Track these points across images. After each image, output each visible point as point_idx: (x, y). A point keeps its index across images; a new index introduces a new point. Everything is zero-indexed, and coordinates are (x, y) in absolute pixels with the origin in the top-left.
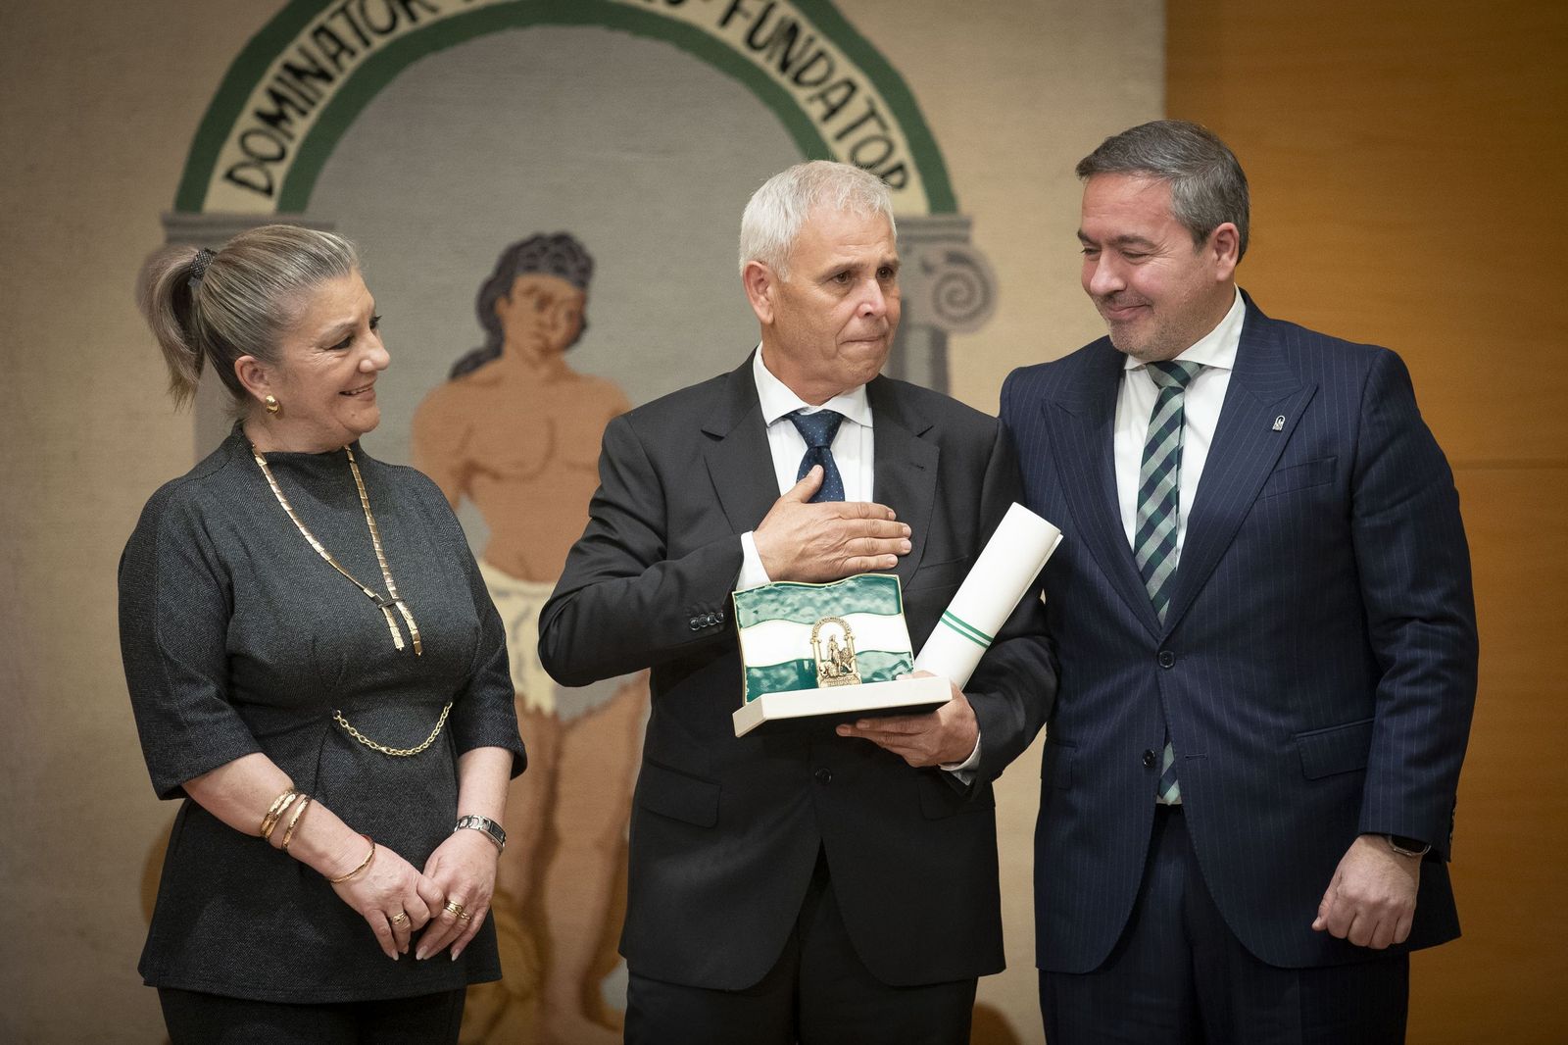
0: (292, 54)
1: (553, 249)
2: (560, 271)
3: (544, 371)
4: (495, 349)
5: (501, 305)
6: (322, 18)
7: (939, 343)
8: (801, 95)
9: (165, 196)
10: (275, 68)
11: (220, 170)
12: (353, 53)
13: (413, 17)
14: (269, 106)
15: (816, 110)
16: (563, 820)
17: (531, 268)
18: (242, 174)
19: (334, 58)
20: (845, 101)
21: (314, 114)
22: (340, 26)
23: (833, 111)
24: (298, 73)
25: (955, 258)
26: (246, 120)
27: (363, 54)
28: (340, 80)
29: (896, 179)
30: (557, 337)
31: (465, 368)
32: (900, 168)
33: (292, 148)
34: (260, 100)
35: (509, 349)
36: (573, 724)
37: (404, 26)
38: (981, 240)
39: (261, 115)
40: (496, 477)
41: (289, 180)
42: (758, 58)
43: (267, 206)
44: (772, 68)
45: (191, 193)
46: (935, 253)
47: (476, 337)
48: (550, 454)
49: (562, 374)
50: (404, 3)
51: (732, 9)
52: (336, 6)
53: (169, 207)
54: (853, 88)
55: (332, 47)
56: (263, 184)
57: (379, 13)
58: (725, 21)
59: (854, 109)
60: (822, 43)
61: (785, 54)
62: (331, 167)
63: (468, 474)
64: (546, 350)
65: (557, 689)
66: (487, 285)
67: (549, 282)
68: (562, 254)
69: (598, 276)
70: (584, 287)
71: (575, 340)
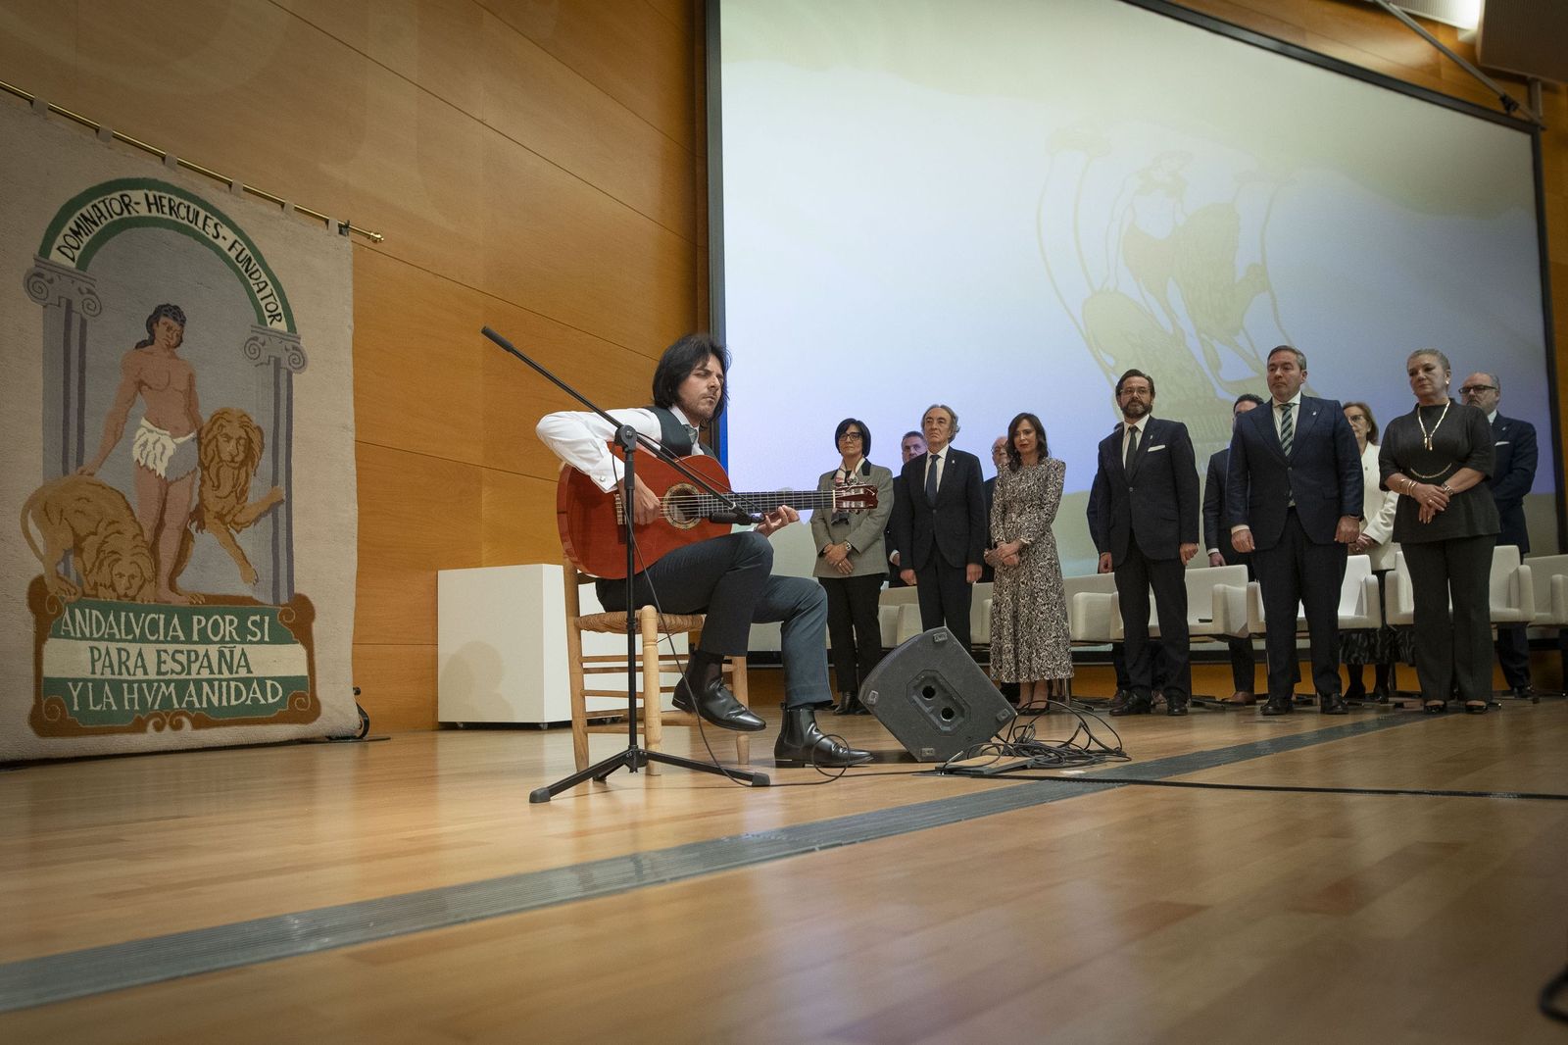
0: (83, 211)
1: (174, 311)
2: (175, 319)
3: (168, 353)
4: (151, 342)
5: (154, 326)
6: (95, 202)
7: (290, 374)
8: (251, 282)
9: (36, 248)
10: (78, 214)
11: (55, 246)
12: (106, 219)
13: (129, 212)
14: (74, 227)
15: (256, 288)
16: (166, 517)
17: (167, 316)
18: (62, 249)
19: (99, 218)
20: (264, 288)
21: (91, 236)
22: (101, 206)
23: (260, 291)
24: (86, 219)
25: (294, 348)
26: (66, 230)
27: (110, 220)
28: (101, 226)
29: (278, 318)
30: (173, 343)
31: (141, 345)
32: (280, 314)
33: (82, 246)
34: (71, 224)
35: (156, 343)
36: (171, 483)
37: (126, 214)
38: (303, 344)
39: (71, 229)
40: (150, 388)
41: (81, 256)
42: (240, 265)
43: (73, 265)
44: (243, 270)
45: (45, 250)
46: (289, 345)
47: (146, 336)
48: (168, 384)
49: (174, 356)
50: (127, 206)
51: (233, 246)
52: (101, 199)
53: (37, 253)
54: (267, 285)
55: (99, 214)
56: (71, 256)
57: (117, 207)
58: (230, 250)
59: (267, 291)
60: (257, 266)
61: (247, 267)
62: (96, 258)
63: (140, 384)
64: (169, 346)
65: (167, 470)
66: (150, 317)
67: (171, 322)
68: (175, 313)
69: (188, 324)
70: (182, 326)
71: (179, 345)
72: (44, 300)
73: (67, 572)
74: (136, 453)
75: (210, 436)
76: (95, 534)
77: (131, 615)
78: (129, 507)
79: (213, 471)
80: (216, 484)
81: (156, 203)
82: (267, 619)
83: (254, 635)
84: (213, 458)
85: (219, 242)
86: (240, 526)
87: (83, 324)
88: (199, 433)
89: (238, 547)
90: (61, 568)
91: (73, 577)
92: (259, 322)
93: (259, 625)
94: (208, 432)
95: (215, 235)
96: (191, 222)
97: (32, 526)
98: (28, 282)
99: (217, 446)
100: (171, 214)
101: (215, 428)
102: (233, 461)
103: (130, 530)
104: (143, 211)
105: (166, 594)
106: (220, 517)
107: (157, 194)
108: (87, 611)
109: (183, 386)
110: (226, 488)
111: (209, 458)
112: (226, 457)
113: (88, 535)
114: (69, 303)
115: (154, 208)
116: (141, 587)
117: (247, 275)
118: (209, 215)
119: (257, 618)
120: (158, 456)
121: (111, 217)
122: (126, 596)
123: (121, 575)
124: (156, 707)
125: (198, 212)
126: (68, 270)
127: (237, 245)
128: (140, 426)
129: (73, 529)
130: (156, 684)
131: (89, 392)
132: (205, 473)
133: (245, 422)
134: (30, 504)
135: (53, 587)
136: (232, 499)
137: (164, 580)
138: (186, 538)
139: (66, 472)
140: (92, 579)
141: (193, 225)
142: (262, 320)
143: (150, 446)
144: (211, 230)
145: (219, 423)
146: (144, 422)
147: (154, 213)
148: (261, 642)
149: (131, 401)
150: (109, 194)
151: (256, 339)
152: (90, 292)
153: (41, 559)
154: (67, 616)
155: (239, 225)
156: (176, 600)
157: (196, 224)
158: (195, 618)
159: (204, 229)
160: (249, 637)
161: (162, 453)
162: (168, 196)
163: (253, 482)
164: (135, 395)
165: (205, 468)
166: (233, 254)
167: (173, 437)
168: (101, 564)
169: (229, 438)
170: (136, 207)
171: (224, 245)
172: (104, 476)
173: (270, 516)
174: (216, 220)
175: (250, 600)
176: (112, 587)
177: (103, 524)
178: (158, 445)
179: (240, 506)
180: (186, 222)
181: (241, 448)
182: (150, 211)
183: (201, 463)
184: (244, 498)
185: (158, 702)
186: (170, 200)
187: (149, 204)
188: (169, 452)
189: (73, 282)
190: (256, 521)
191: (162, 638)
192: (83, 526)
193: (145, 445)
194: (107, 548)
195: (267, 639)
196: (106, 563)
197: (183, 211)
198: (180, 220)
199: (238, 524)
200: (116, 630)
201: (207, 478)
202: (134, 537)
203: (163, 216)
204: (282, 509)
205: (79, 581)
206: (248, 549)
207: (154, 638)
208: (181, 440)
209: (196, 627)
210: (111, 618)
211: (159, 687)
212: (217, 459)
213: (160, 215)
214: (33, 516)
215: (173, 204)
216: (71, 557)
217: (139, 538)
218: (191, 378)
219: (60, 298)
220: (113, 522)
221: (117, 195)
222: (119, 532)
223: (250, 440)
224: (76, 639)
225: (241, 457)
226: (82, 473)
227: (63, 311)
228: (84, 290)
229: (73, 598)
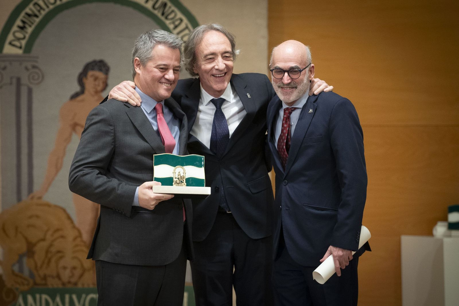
0: (27, 10)
1: (99, 64)
2: (100, 70)
3: (96, 98)
4: (82, 92)
5: (85, 80)
6: (35, 1)
8: (167, 22)
10: (23, 14)
11: (7, 42)
12: (44, 10)
14: (21, 24)
15: (171, 27)
17: (93, 69)
18: (13, 43)
19: (39, 11)
20: (180, 24)
21: (33, 27)
22: (41, 3)
23: (176, 27)
24: (29, 15)
26: (15, 28)
27: (47, 10)
28: (41, 17)
30: (99, 88)
31: (74, 96)
33: (27, 36)
34: (18, 23)
35: (86, 92)
37: (59, 2)
39: (19, 27)
40: (82, 126)
41: (27, 44)
42: (156, 12)
43: (20, 52)
44: (159, 15)
47: (77, 88)
49: (101, 99)
54: (182, 21)
55: (39, 8)
56: (19, 46)
58: (147, 2)
59: (183, 26)
60: (173, 8)
61: (164, 11)
62: (38, 42)
63: (74, 126)
64: (97, 92)
66: (80, 74)
67: (98, 73)
68: (101, 66)
69: (111, 72)
70: (107, 74)
71: (105, 89)
73: (21, 270)
76: (43, 240)
77: (74, 297)
78: (69, 218)
87: (30, 91)
90: (16, 268)
91: (26, 273)
103: (70, 234)
108: (38, 296)
113: (38, 242)
114: (19, 80)
116: (81, 276)
117: (163, 18)
121: (48, 7)
122: (69, 282)
123: (65, 268)
126: (16, 56)
129: (26, 239)
135: (9, 282)
139: (19, 199)
140: (42, 273)
149: (68, 140)
152: (34, 67)
154: (21, 300)
164: (71, 135)
166: (149, 6)
168: (49, 262)
172: (51, 197)
176: (58, 277)
177: (50, 233)
189: (21, 64)
192: (34, 235)
194: (53, 249)
196: (53, 260)
202: (75, 239)
205: (32, 275)
210: (58, 299)
216: (25, 260)
217: (79, 240)
219: (11, 78)
220: (57, 230)
222: (62, 237)
226: (32, 198)
227: (14, 87)
228: (30, 67)
229: (26, 288)
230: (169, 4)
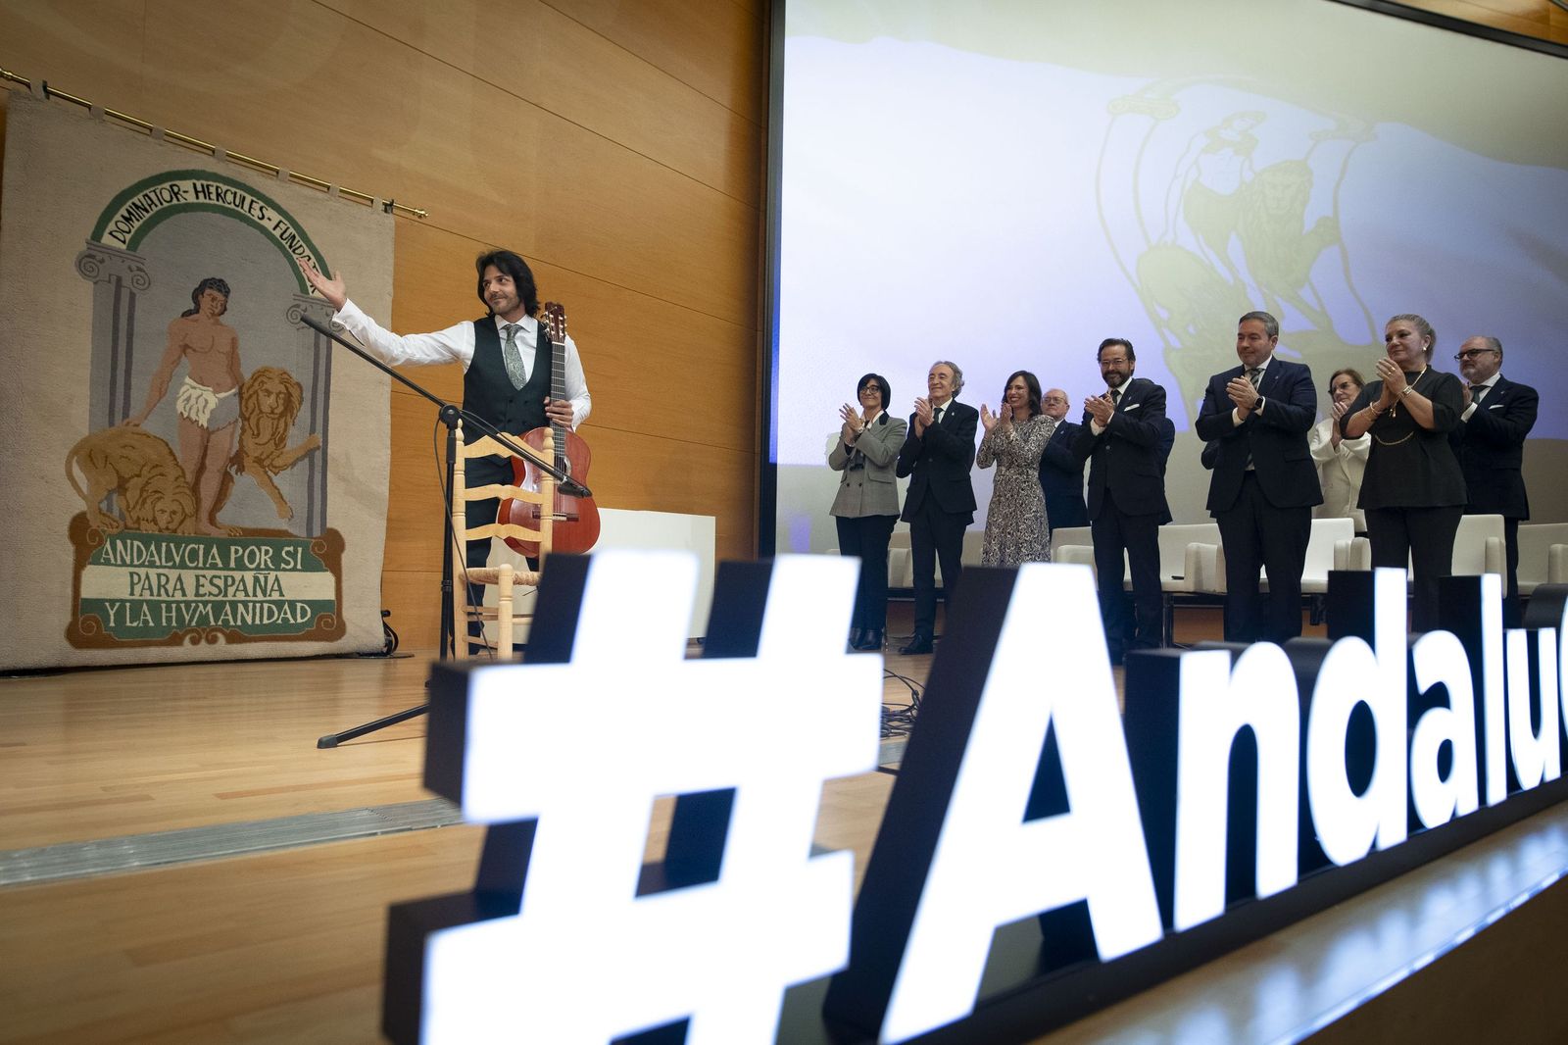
0: (135, 200)
1: (218, 283)
2: (220, 291)
3: (212, 321)
4: (197, 310)
5: (200, 297)
6: (147, 192)
8: (295, 256)
9: (89, 235)
10: (129, 203)
11: (108, 231)
12: (156, 206)
13: (178, 200)
14: (127, 215)
16: (207, 462)
17: (211, 287)
18: (114, 233)
19: (150, 206)
21: (141, 221)
22: (152, 195)
24: (137, 207)
26: (118, 217)
27: (160, 207)
28: (151, 213)
30: (217, 311)
31: (187, 314)
33: (133, 231)
34: (123, 211)
35: (202, 311)
36: (213, 432)
37: (174, 201)
39: (123, 216)
40: (194, 350)
41: (131, 239)
42: (284, 242)
43: (124, 247)
44: (287, 246)
45: (97, 235)
47: (192, 306)
48: (212, 348)
49: (217, 323)
50: (176, 194)
51: (277, 226)
52: (152, 189)
53: (89, 238)
54: (310, 259)
55: (150, 202)
56: (123, 239)
57: (166, 195)
58: (274, 229)
60: (301, 243)
61: (291, 243)
62: (145, 240)
63: (185, 348)
64: (213, 314)
65: (209, 421)
66: (196, 290)
67: (216, 293)
68: (220, 285)
69: (231, 295)
70: (227, 297)
71: (222, 313)
72: (95, 277)
73: (110, 509)
74: (180, 406)
75: (251, 392)
76: (138, 476)
77: (172, 545)
78: (171, 453)
79: (253, 422)
80: (256, 432)
81: (203, 191)
82: (300, 549)
83: (288, 563)
84: (253, 411)
85: (265, 223)
86: (277, 470)
87: (132, 296)
88: (241, 388)
89: (276, 488)
90: (104, 506)
91: (116, 513)
92: (302, 291)
93: (293, 555)
94: (249, 389)
95: (261, 216)
96: (238, 206)
97: (77, 471)
98: (80, 262)
99: (258, 399)
100: (218, 200)
101: (256, 384)
102: (272, 412)
103: (173, 473)
104: (191, 198)
105: (205, 526)
106: (259, 461)
107: (205, 183)
108: (129, 541)
109: (227, 348)
110: (265, 436)
111: (250, 410)
112: (266, 409)
113: (132, 477)
114: (119, 280)
115: (201, 195)
116: (182, 521)
117: (290, 251)
118: (255, 199)
119: (291, 549)
120: (201, 409)
121: (161, 204)
123: (163, 511)
124: (194, 624)
125: (244, 198)
126: (119, 251)
127: (281, 225)
128: (182, 384)
129: (117, 472)
130: (193, 605)
131: (136, 355)
132: (246, 423)
133: (285, 378)
134: (75, 452)
135: (95, 523)
136: (271, 446)
137: (204, 515)
138: (226, 480)
139: (111, 424)
140: (134, 514)
141: (239, 209)
142: (304, 289)
143: (193, 401)
144: (256, 213)
145: (260, 380)
146: (188, 380)
147: (202, 199)
148: (294, 569)
149: (177, 362)
150: (160, 184)
151: (298, 306)
152: (139, 269)
153: (84, 497)
154: (108, 546)
155: (284, 207)
156: (214, 532)
157: (242, 208)
158: (233, 549)
159: (250, 212)
160: (283, 565)
161: (205, 407)
162: (215, 184)
163: (292, 431)
164: (180, 357)
165: (246, 419)
166: (277, 233)
167: (215, 392)
168: (144, 502)
169: (269, 393)
170: (184, 195)
171: (269, 225)
172: (151, 426)
173: (306, 460)
174: (262, 204)
175: (285, 533)
176: (155, 521)
177: (146, 468)
178: (201, 400)
179: (278, 452)
180: (232, 206)
181: (281, 402)
182: (197, 198)
183: (242, 415)
184: (282, 445)
185: (195, 620)
186: (217, 188)
187: (197, 192)
188: (212, 405)
189: (123, 261)
190: (293, 464)
191: (201, 565)
192: (126, 470)
193: (188, 399)
194: (150, 488)
195: (299, 567)
196: (149, 501)
197: (229, 197)
198: (227, 205)
199: (276, 467)
200: (156, 558)
201: (247, 427)
202: (177, 478)
203: (211, 202)
204: (318, 454)
205: (122, 516)
206: (285, 490)
207: (193, 565)
208: (223, 395)
209: (233, 556)
210: (153, 547)
211: (197, 606)
212: (257, 411)
213: (207, 201)
214: (77, 462)
215: (220, 191)
216: (115, 497)
217: (181, 479)
218: (234, 342)
219: (110, 275)
220: (157, 466)
221: (167, 185)
222: (162, 475)
223: (290, 395)
224: (116, 565)
225: (281, 409)
226: (128, 424)
227: (113, 287)
228: (134, 268)
229: (115, 531)
230: (298, 238)
